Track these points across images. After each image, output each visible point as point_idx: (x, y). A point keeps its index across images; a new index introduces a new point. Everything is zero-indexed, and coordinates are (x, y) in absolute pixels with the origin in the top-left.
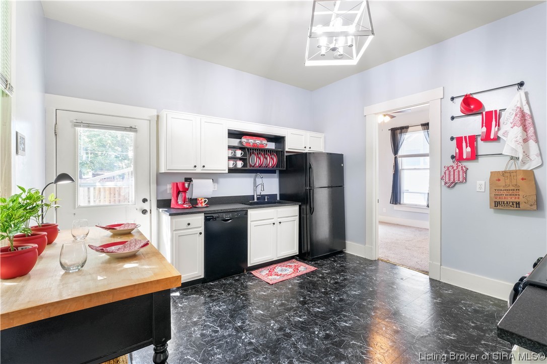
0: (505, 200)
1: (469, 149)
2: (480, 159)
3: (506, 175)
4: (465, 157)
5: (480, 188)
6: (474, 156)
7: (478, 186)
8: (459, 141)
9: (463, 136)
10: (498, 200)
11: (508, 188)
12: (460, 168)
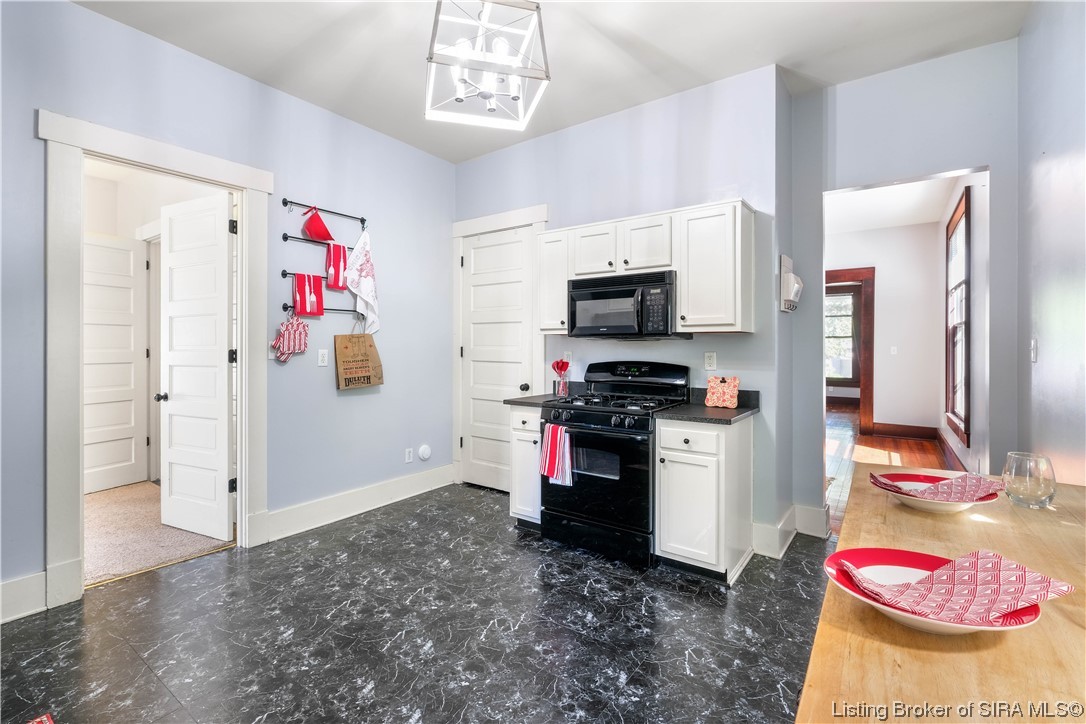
0: (356, 376)
1: (313, 298)
2: (326, 316)
3: (354, 340)
4: (308, 310)
5: (323, 361)
6: (320, 310)
7: (320, 358)
8: (300, 279)
9: (306, 273)
10: (348, 376)
11: (357, 359)
12: (301, 326)
